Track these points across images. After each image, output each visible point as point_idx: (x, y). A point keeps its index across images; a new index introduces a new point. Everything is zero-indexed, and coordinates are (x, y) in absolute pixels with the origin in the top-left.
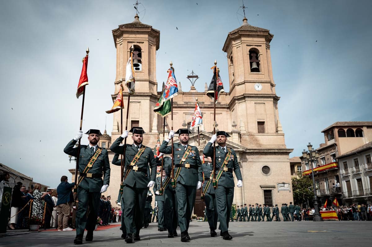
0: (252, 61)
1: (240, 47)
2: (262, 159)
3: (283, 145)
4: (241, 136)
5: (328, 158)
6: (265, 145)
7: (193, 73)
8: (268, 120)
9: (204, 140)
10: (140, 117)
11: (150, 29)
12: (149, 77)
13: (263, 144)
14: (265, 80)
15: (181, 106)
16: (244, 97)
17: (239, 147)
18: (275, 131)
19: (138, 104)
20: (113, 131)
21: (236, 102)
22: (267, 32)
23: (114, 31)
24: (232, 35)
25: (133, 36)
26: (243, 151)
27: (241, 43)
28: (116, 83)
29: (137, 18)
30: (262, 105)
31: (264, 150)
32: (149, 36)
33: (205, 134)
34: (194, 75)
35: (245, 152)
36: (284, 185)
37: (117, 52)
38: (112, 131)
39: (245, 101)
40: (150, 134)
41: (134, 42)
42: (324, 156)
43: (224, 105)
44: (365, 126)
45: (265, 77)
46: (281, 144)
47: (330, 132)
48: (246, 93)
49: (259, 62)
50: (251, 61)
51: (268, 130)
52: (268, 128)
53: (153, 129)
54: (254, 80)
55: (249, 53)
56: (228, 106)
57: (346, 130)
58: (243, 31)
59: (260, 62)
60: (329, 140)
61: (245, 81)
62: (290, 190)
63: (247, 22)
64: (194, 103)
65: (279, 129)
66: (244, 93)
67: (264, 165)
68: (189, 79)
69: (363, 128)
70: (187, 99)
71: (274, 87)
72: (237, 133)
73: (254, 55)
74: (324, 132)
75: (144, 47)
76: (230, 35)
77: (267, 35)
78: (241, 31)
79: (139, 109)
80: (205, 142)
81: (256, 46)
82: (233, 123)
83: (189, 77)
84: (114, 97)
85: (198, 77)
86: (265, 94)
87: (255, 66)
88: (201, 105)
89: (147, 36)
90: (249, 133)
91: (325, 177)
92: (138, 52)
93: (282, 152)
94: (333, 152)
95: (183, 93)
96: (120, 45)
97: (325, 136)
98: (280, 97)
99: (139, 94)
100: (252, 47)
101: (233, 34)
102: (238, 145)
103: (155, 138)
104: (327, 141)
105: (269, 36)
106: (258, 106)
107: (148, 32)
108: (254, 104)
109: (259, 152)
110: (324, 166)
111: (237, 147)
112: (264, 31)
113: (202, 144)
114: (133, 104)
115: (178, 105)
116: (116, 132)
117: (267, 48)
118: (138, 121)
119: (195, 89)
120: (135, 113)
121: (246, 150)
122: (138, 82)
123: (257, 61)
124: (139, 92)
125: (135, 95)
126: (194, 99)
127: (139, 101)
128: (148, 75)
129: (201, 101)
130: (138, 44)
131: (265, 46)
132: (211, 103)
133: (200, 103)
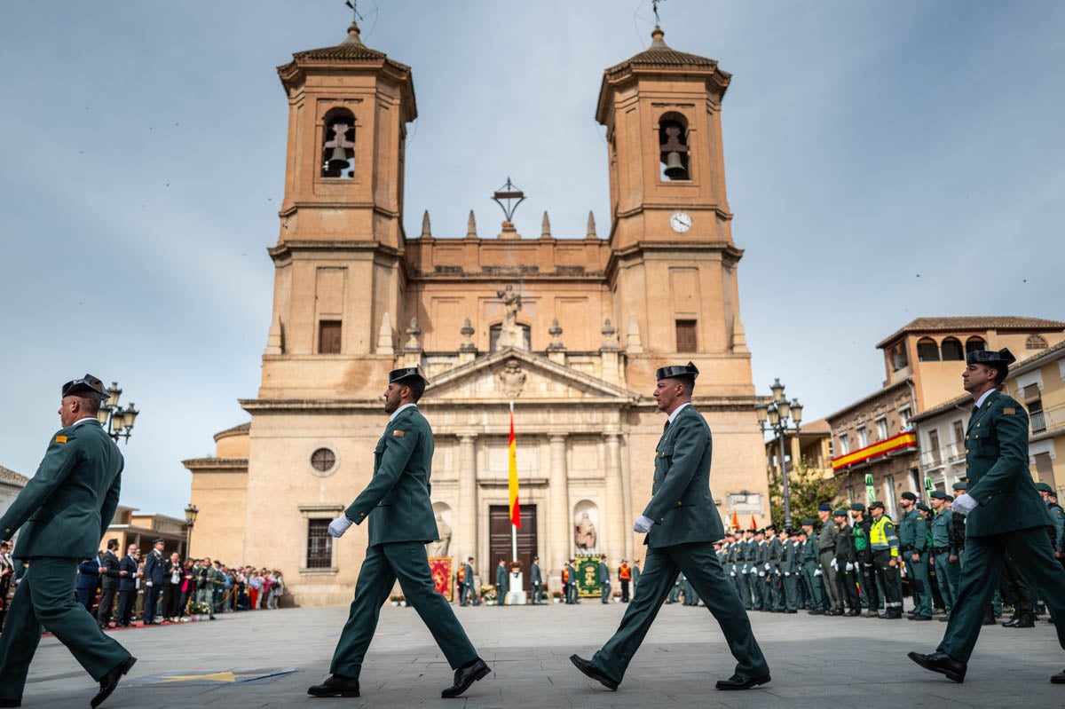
0: (669, 150)
1: (634, 109)
3: (746, 386)
4: (629, 361)
5: (893, 419)
7: (509, 183)
8: (706, 314)
9: (520, 372)
10: (345, 311)
11: (383, 61)
12: (374, 199)
14: (701, 201)
15: (472, 278)
16: (639, 252)
17: (618, 394)
18: (724, 345)
19: (340, 274)
20: (268, 353)
21: (621, 263)
22: (712, 65)
23: (282, 70)
24: (613, 77)
25: (333, 81)
26: (630, 403)
27: (636, 98)
28: (282, 214)
29: (353, 32)
30: (690, 275)
32: (378, 80)
33: (522, 357)
34: (513, 190)
35: (636, 407)
36: (746, 499)
37: (290, 128)
38: (266, 350)
39: (643, 263)
40: (370, 359)
41: (335, 99)
42: (883, 416)
44: (993, 329)
45: (700, 193)
46: (741, 382)
47: (898, 347)
48: (648, 238)
49: (686, 153)
50: (664, 150)
51: (704, 341)
52: (703, 338)
53: (380, 344)
54: (670, 202)
55: (658, 126)
56: (604, 278)
57: (939, 339)
58: (643, 63)
59: (689, 153)
60: (896, 370)
61: (645, 206)
62: (763, 512)
63: (662, 40)
64: (509, 270)
65: (737, 340)
66: (641, 239)
68: (499, 203)
69: (985, 333)
70: (489, 258)
71: (727, 222)
72: (614, 352)
73: (673, 132)
74: (883, 346)
75: (364, 113)
76: (608, 77)
77: (712, 75)
78: (639, 64)
79: (344, 287)
80: (524, 378)
81: (678, 105)
83: (498, 196)
84: (274, 253)
85: (525, 195)
86: (698, 243)
87: (675, 162)
88: (529, 275)
89: (371, 81)
90: (650, 351)
91: (887, 473)
92: (345, 128)
93: (742, 406)
94: (904, 404)
95: (478, 241)
96: (299, 108)
97: (886, 357)
98: (743, 251)
99: (344, 245)
100: (667, 109)
101: (615, 73)
102: (614, 387)
103: (385, 368)
104: (891, 373)
105: (719, 77)
106: (677, 276)
107: (376, 70)
108: (666, 272)
110: (884, 441)
111: (613, 392)
112: (703, 65)
113: (514, 385)
114: (326, 275)
115: (464, 276)
116: (275, 355)
117: (710, 110)
118: (338, 324)
119: (515, 231)
120: (330, 299)
121: (639, 401)
122: (340, 212)
123: (682, 149)
124: (344, 240)
125: (330, 248)
126: (510, 261)
127: (344, 264)
128: (370, 193)
129: (529, 264)
130: (347, 105)
131: (705, 105)
132: (558, 267)
133: (525, 269)
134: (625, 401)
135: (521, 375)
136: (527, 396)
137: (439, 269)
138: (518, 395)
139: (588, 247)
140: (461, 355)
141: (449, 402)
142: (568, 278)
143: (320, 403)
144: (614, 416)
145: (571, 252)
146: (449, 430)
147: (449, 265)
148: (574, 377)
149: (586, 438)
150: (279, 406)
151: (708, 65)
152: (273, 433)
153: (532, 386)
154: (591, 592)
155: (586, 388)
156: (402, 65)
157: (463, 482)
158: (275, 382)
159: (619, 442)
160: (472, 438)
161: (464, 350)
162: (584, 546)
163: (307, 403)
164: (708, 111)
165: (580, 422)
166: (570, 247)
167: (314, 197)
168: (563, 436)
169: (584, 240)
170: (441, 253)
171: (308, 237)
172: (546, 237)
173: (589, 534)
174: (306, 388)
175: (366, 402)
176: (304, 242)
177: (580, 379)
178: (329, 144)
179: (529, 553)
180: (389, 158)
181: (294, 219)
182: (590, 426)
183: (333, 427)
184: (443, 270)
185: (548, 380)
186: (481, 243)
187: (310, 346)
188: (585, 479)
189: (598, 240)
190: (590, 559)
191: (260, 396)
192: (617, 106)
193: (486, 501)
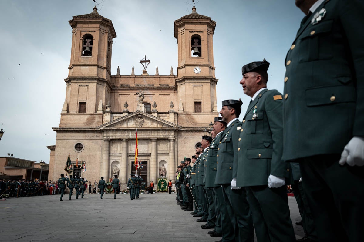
0: (195, 47)
1: (184, 33)
2: (196, 137)
4: (179, 115)
6: (200, 123)
7: (145, 58)
8: (204, 100)
10: (88, 99)
11: (102, 18)
12: (98, 63)
13: (199, 122)
14: (204, 63)
15: (132, 88)
16: (183, 80)
17: (173, 126)
18: (210, 110)
19: (86, 87)
20: (63, 112)
21: (179, 83)
22: (209, 19)
23: (70, 22)
25: (86, 25)
26: (178, 129)
27: (184, 30)
28: (69, 68)
29: (95, 9)
30: (200, 87)
31: (198, 128)
32: (100, 25)
33: (143, 114)
34: (146, 60)
35: (180, 130)
37: (73, 40)
39: (184, 84)
40: (95, 115)
41: (86, 31)
43: (171, 87)
45: (204, 61)
48: (186, 75)
49: (200, 48)
50: (193, 47)
51: (203, 109)
52: (203, 108)
53: (98, 110)
54: (194, 64)
55: (191, 39)
56: (174, 88)
61: (186, 65)
63: (195, 11)
64: (144, 85)
65: (214, 109)
66: (184, 76)
67: (198, 142)
68: (142, 64)
70: (138, 82)
71: (214, 70)
72: (173, 113)
73: (196, 41)
75: (96, 36)
76: (176, 23)
77: (209, 22)
78: (185, 19)
79: (87, 91)
80: (144, 121)
81: (198, 32)
82: (171, 103)
83: (142, 62)
84: (66, 81)
86: (202, 77)
87: (196, 50)
88: (150, 87)
89: (98, 25)
90: (186, 112)
92: (90, 40)
96: (76, 34)
98: (218, 79)
99: (87, 78)
100: (194, 33)
101: (178, 22)
102: (172, 124)
103: (100, 118)
105: (212, 23)
106: (195, 88)
107: (100, 22)
108: (192, 86)
109: (194, 130)
111: (172, 125)
112: (206, 19)
113: (140, 123)
114: (81, 87)
115: (129, 88)
116: (65, 113)
117: (209, 34)
118: (85, 103)
119: (147, 73)
120: (83, 95)
121: (181, 128)
122: (87, 67)
123: (199, 46)
124: (87, 76)
125: (83, 79)
126: (145, 82)
127: (87, 84)
128: (97, 61)
129: (151, 84)
130: (90, 33)
131: (207, 32)
132: (161, 85)
133: (149, 85)
134: (176, 128)
135: (143, 120)
136: (145, 126)
137: (122, 85)
138: (141, 126)
139: (171, 78)
140: (123, 113)
141: (118, 128)
142: (164, 88)
143: (78, 129)
144: (172, 134)
145: (165, 80)
146: (119, 138)
147: (125, 84)
148: (159, 120)
149: (164, 140)
150: (65, 130)
151: (208, 19)
152: (63, 138)
153: (146, 123)
154: (162, 190)
155: (163, 124)
156: (109, 20)
157: (123, 154)
158: (65, 122)
159: (174, 142)
160: (126, 140)
161: (124, 112)
162: (162, 175)
163: (74, 129)
164: (208, 34)
165: (161, 135)
166: (164, 78)
167: (78, 62)
168: (155, 140)
169: (169, 76)
170: (122, 80)
171: (76, 76)
172: (157, 75)
173: (164, 171)
174: (74, 124)
175: (92, 128)
176: (75, 77)
177: (161, 121)
178: (85, 46)
180: (104, 50)
181: (72, 69)
182: (165, 137)
183: (82, 136)
184: (123, 85)
185: (151, 121)
186: (136, 77)
187: (76, 111)
188: (163, 154)
189: (174, 76)
190: (163, 179)
191: (59, 126)
192: (178, 32)
193: (130, 161)
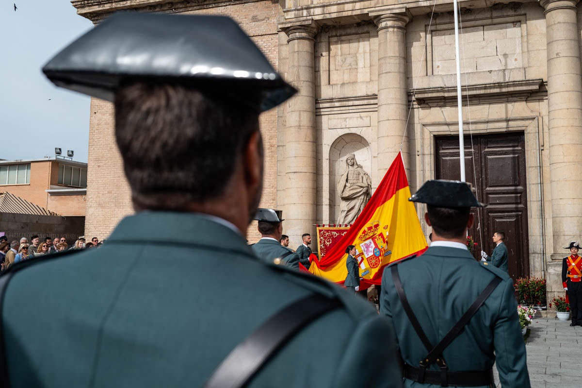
160: (397, 17)
179: (514, 220)
193: (427, 130)
